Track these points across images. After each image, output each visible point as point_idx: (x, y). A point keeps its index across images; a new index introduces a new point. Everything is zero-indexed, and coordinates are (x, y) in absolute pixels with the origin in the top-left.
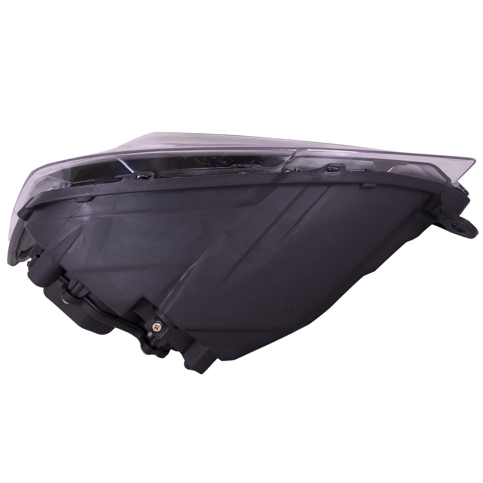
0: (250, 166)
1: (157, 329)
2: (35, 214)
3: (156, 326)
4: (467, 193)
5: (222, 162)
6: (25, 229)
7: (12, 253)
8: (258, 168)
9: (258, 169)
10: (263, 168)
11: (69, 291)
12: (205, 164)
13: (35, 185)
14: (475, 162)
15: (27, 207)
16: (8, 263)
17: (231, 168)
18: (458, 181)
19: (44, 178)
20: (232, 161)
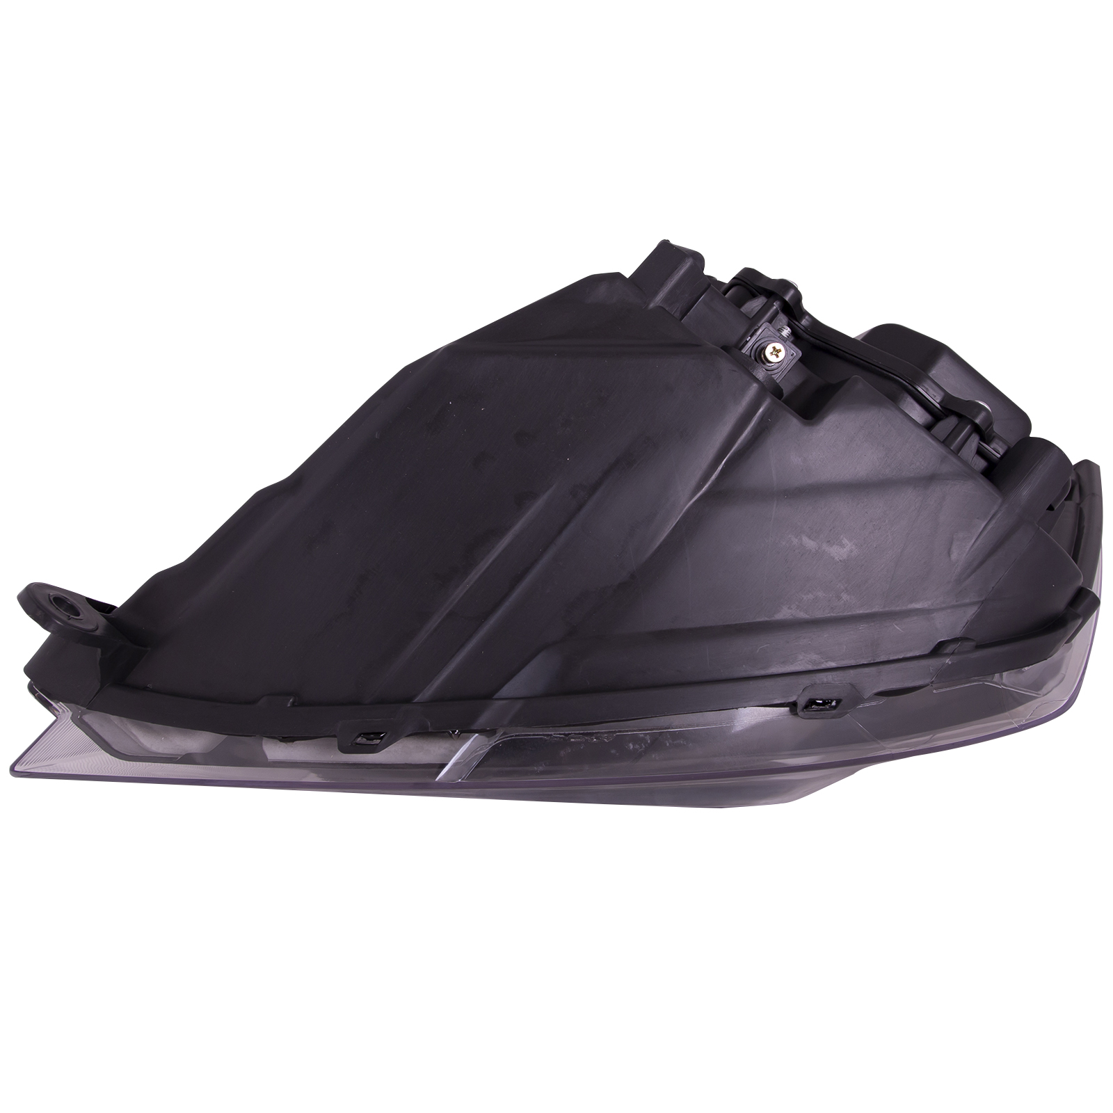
0: (569, 739)
1: (774, 348)
2: (1060, 603)
3: (777, 356)
4: (31, 689)
5: (637, 746)
6: (1075, 558)
7: (1093, 494)
8: (551, 735)
9: (550, 733)
10: (537, 735)
11: (977, 429)
12: (678, 741)
13: (1063, 671)
14: (12, 769)
15: (1080, 621)
16: (1098, 467)
17: (615, 732)
18: (55, 718)
19: (1044, 690)
20: (613, 751)
